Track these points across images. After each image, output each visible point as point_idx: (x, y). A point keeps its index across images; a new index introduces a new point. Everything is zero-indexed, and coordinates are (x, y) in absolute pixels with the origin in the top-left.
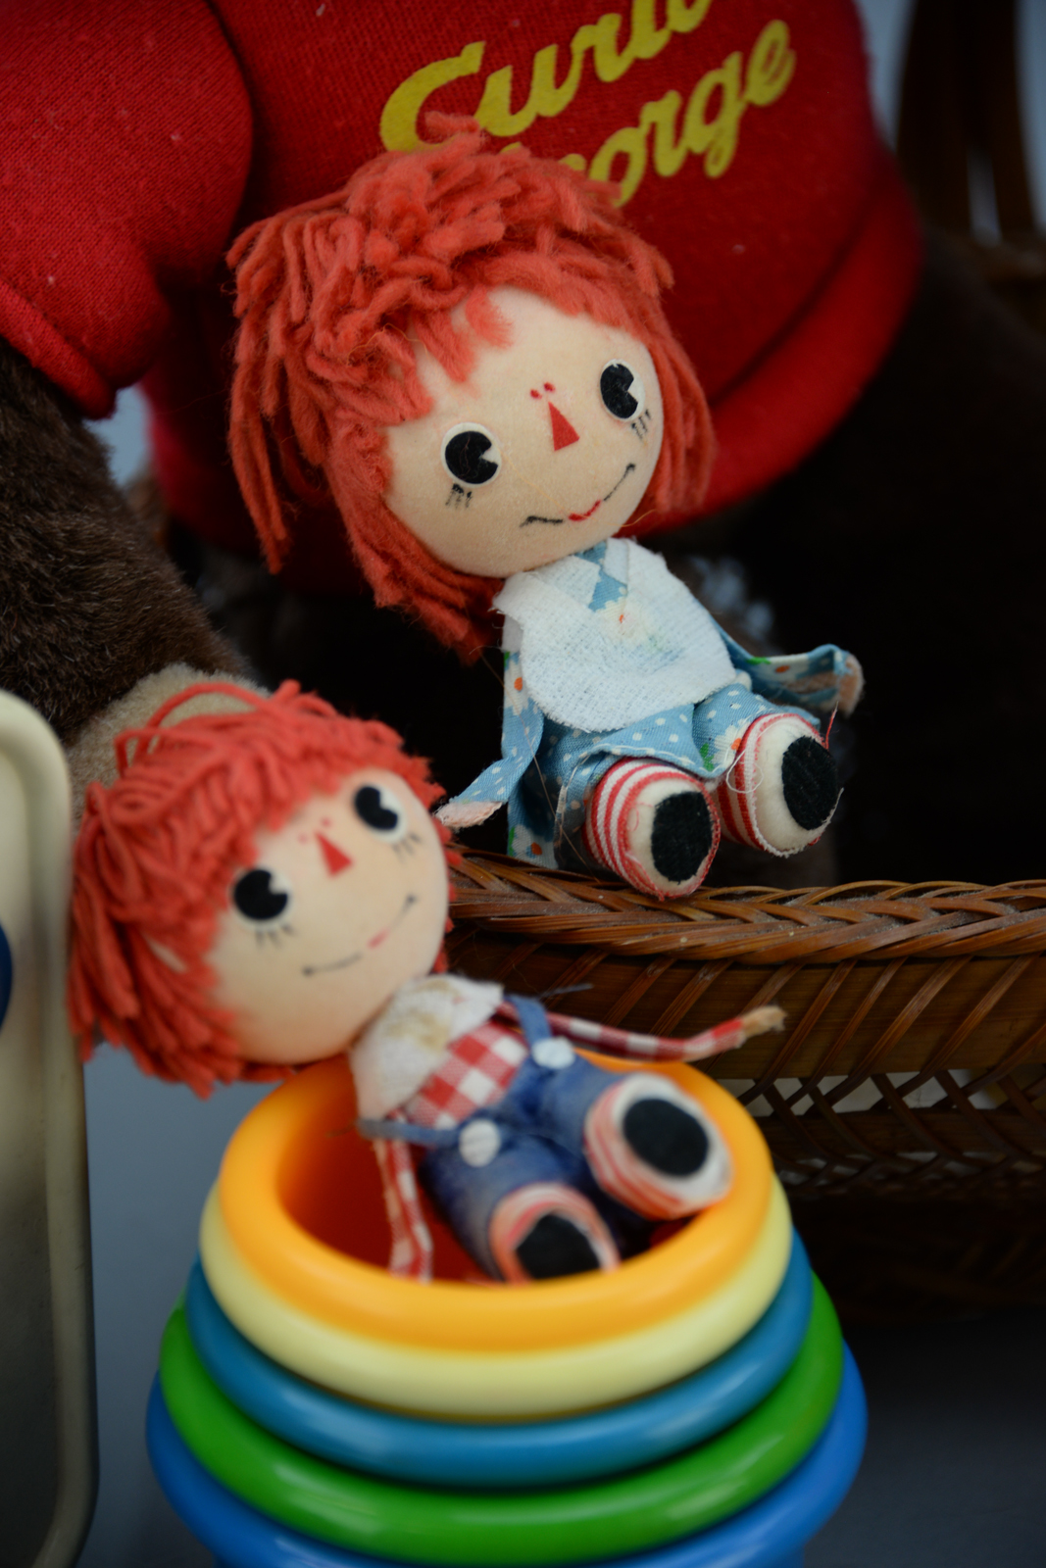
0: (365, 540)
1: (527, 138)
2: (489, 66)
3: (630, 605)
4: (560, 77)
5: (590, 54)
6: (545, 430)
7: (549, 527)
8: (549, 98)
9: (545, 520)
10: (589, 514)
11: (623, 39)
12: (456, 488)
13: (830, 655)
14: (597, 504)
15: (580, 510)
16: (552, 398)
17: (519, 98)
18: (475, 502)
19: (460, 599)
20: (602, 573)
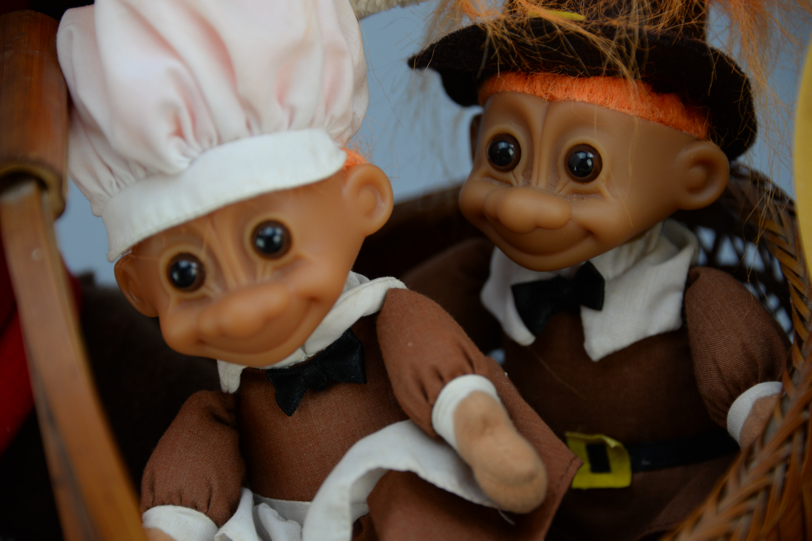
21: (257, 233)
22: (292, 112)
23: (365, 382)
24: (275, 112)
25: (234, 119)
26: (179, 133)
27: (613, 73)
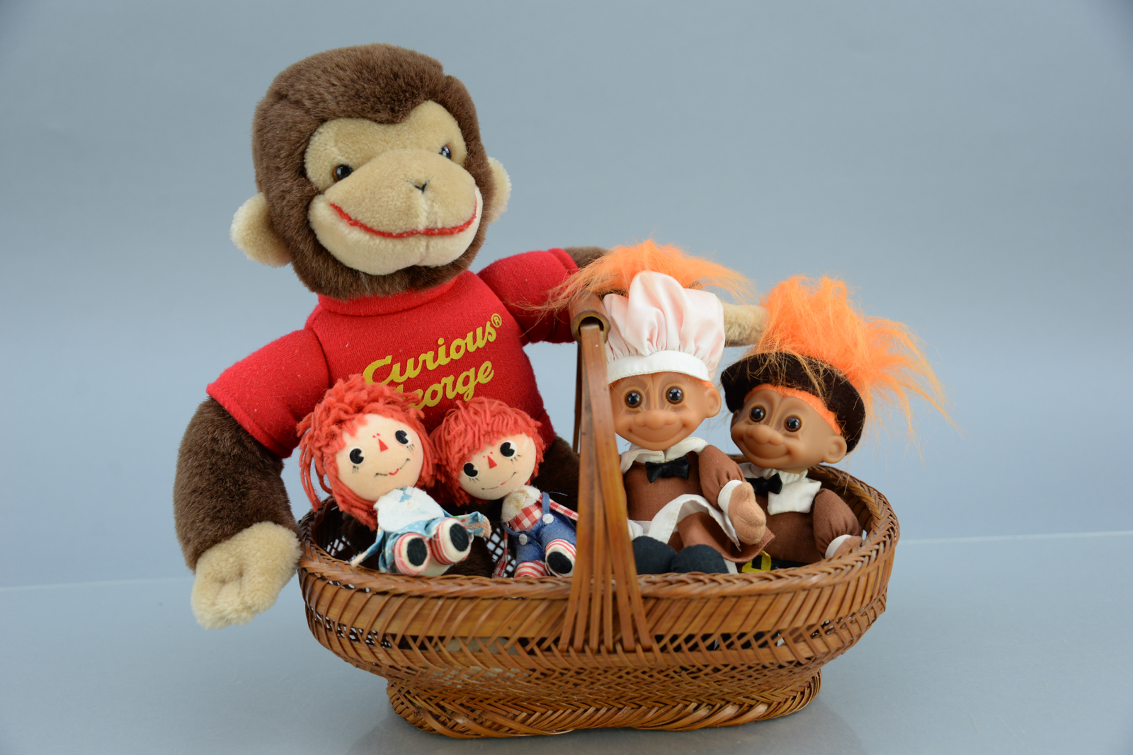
0: (336, 493)
1: (404, 383)
2: (393, 362)
3: (411, 500)
4: (415, 367)
5: (424, 362)
6: (378, 446)
7: (383, 477)
8: (412, 373)
9: (381, 475)
10: (396, 473)
11: (435, 358)
12: (354, 467)
13: (477, 515)
14: (398, 470)
15: (393, 471)
16: (380, 438)
17: (402, 372)
18: (360, 470)
19: (365, 507)
20: (404, 493)
21: (669, 391)
22: (697, 349)
23: (687, 478)
24: (691, 346)
25: (675, 341)
26: (650, 340)
27: (815, 393)
